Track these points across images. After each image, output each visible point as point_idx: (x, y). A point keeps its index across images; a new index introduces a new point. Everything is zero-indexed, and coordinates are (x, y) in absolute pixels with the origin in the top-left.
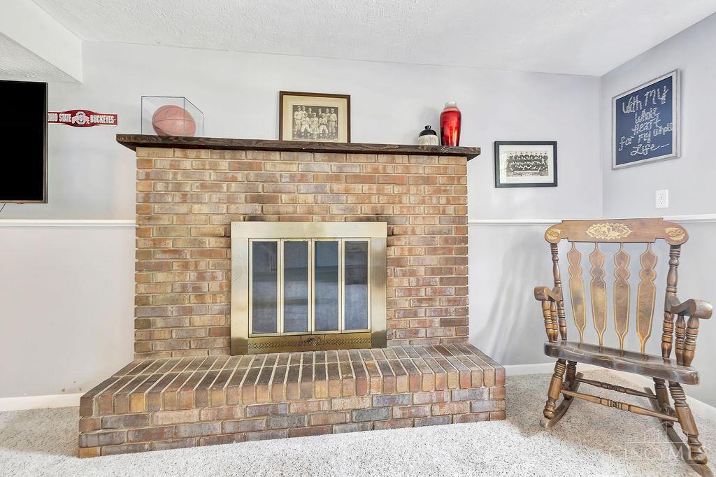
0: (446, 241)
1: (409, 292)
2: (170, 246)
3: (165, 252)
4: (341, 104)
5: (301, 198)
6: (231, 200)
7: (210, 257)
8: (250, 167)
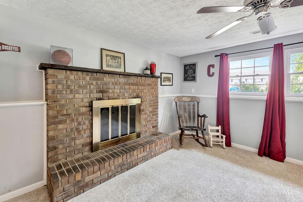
0: (154, 103)
1: (145, 119)
2: (65, 113)
3: (63, 115)
4: (122, 56)
5: (116, 91)
6: (91, 92)
7: (83, 115)
8: (98, 79)
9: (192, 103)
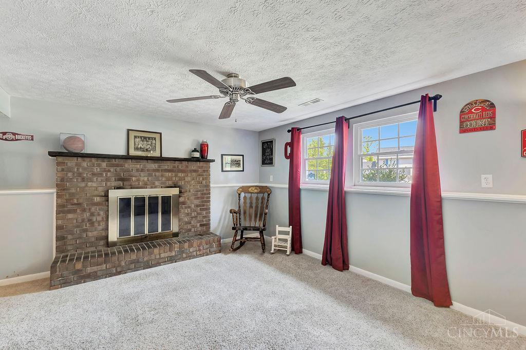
0: (202, 194)
1: (188, 214)
2: (75, 201)
3: (73, 204)
4: (157, 136)
5: (142, 178)
6: (107, 180)
7: (97, 206)
8: (117, 166)
9: (261, 195)
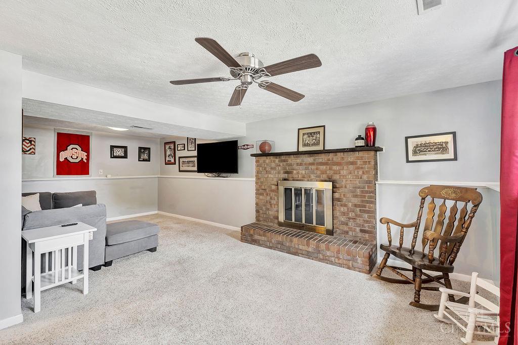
2: (263, 188)
4: (322, 130)
5: (301, 172)
7: (273, 192)
8: (284, 161)
